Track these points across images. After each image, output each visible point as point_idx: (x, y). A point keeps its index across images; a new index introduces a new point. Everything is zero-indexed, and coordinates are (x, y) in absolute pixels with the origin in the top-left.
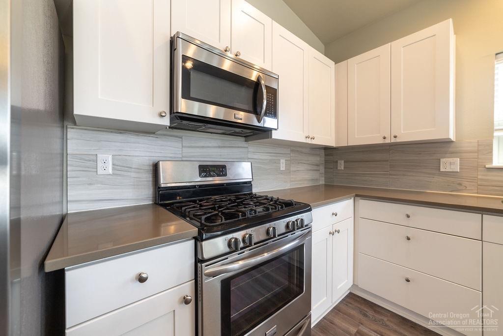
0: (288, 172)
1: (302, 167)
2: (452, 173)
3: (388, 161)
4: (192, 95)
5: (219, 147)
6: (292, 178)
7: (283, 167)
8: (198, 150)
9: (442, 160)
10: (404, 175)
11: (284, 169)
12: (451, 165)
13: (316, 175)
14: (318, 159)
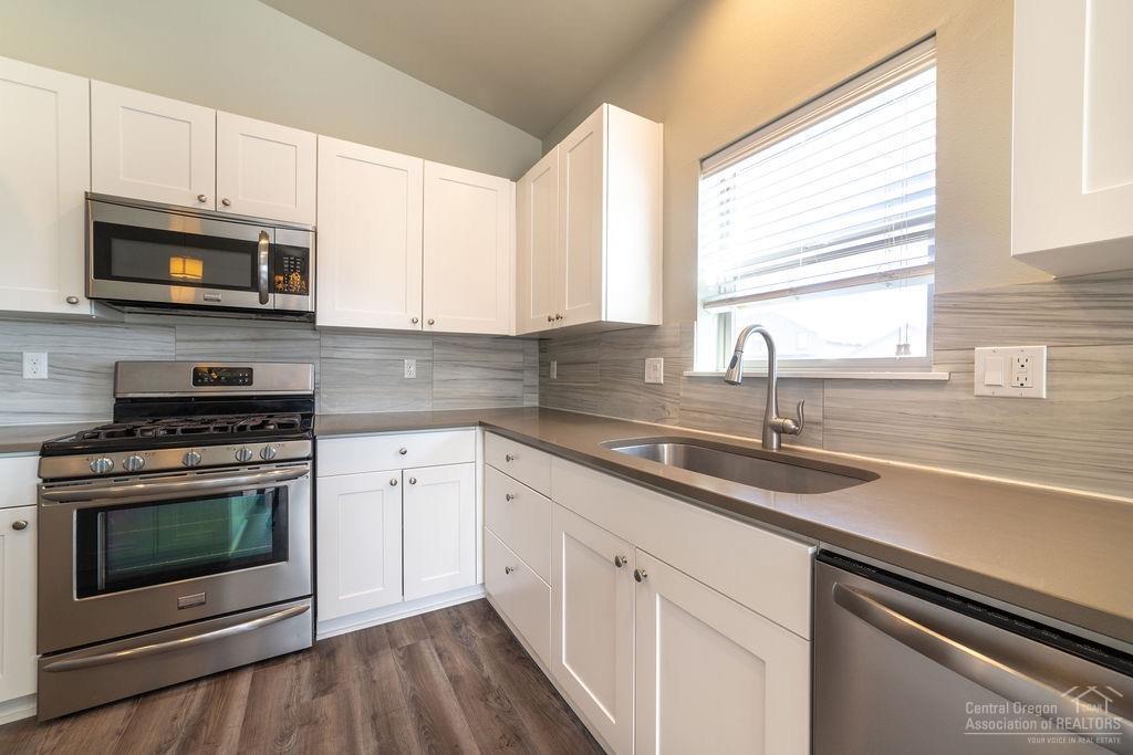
0: (425, 381)
1: (466, 374)
2: (653, 387)
3: (596, 363)
4: (115, 273)
5: (253, 340)
6: (437, 392)
7: (410, 373)
8: (208, 345)
9: (648, 361)
10: (612, 390)
11: (413, 375)
12: (655, 371)
13: (513, 389)
14: (516, 359)
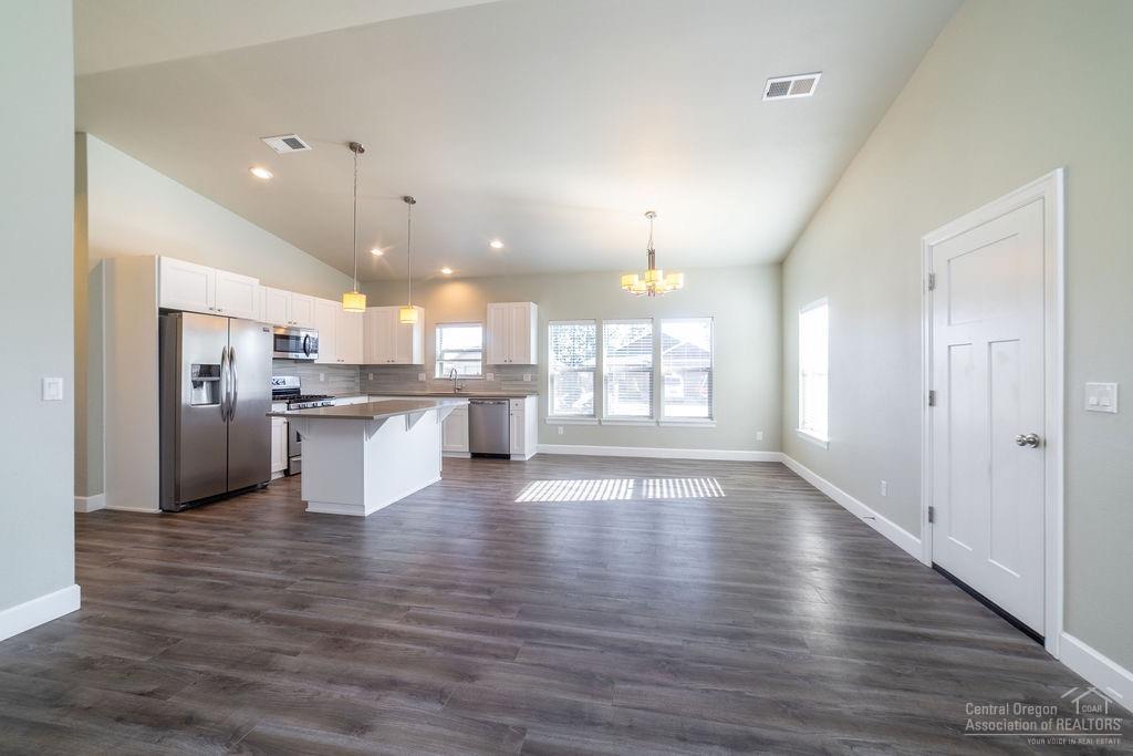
0: (326, 382)
1: (338, 379)
2: (422, 380)
7: (322, 379)
9: (420, 374)
12: (422, 377)
13: (351, 385)
14: (352, 372)
